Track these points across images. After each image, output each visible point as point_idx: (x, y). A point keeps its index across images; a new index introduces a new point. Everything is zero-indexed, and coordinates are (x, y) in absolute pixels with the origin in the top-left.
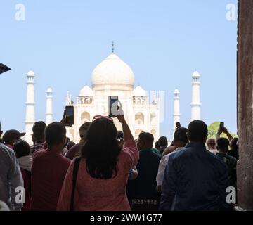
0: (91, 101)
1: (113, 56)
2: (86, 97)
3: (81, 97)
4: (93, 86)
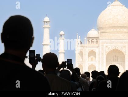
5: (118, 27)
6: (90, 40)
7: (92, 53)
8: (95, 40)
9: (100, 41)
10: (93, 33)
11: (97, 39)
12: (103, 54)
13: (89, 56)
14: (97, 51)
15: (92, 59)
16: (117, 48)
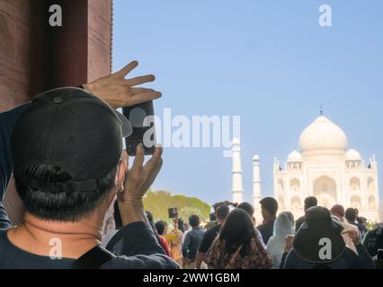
0: (300, 167)
1: (322, 118)
2: (295, 163)
3: (290, 163)
4: (301, 151)
5: (331, 148)
6: (292, 165)
7: (295, 182)
8: (298, 165)
9: (304, 166)
10: (295, 156)
11: (300, 163)
12: (308, 182)
13: (291, 185)
14: (301, 179)
15: (295, 189)
16: (326, 174)
